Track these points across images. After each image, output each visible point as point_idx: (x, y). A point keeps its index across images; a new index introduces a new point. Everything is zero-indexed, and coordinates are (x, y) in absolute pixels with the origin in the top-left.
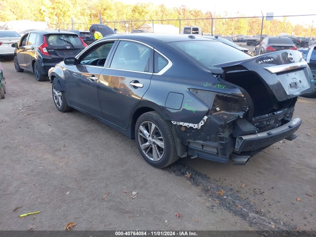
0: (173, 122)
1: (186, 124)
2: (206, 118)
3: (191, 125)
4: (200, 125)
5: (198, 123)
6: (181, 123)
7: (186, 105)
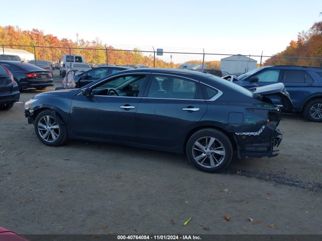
0: (236, 133)
1: (248, 134)
2: (264, 127)
3: (252, 133)
4: (260, 132)
5: (257, 131)
6: (244, 133)
7: (247, 120)
